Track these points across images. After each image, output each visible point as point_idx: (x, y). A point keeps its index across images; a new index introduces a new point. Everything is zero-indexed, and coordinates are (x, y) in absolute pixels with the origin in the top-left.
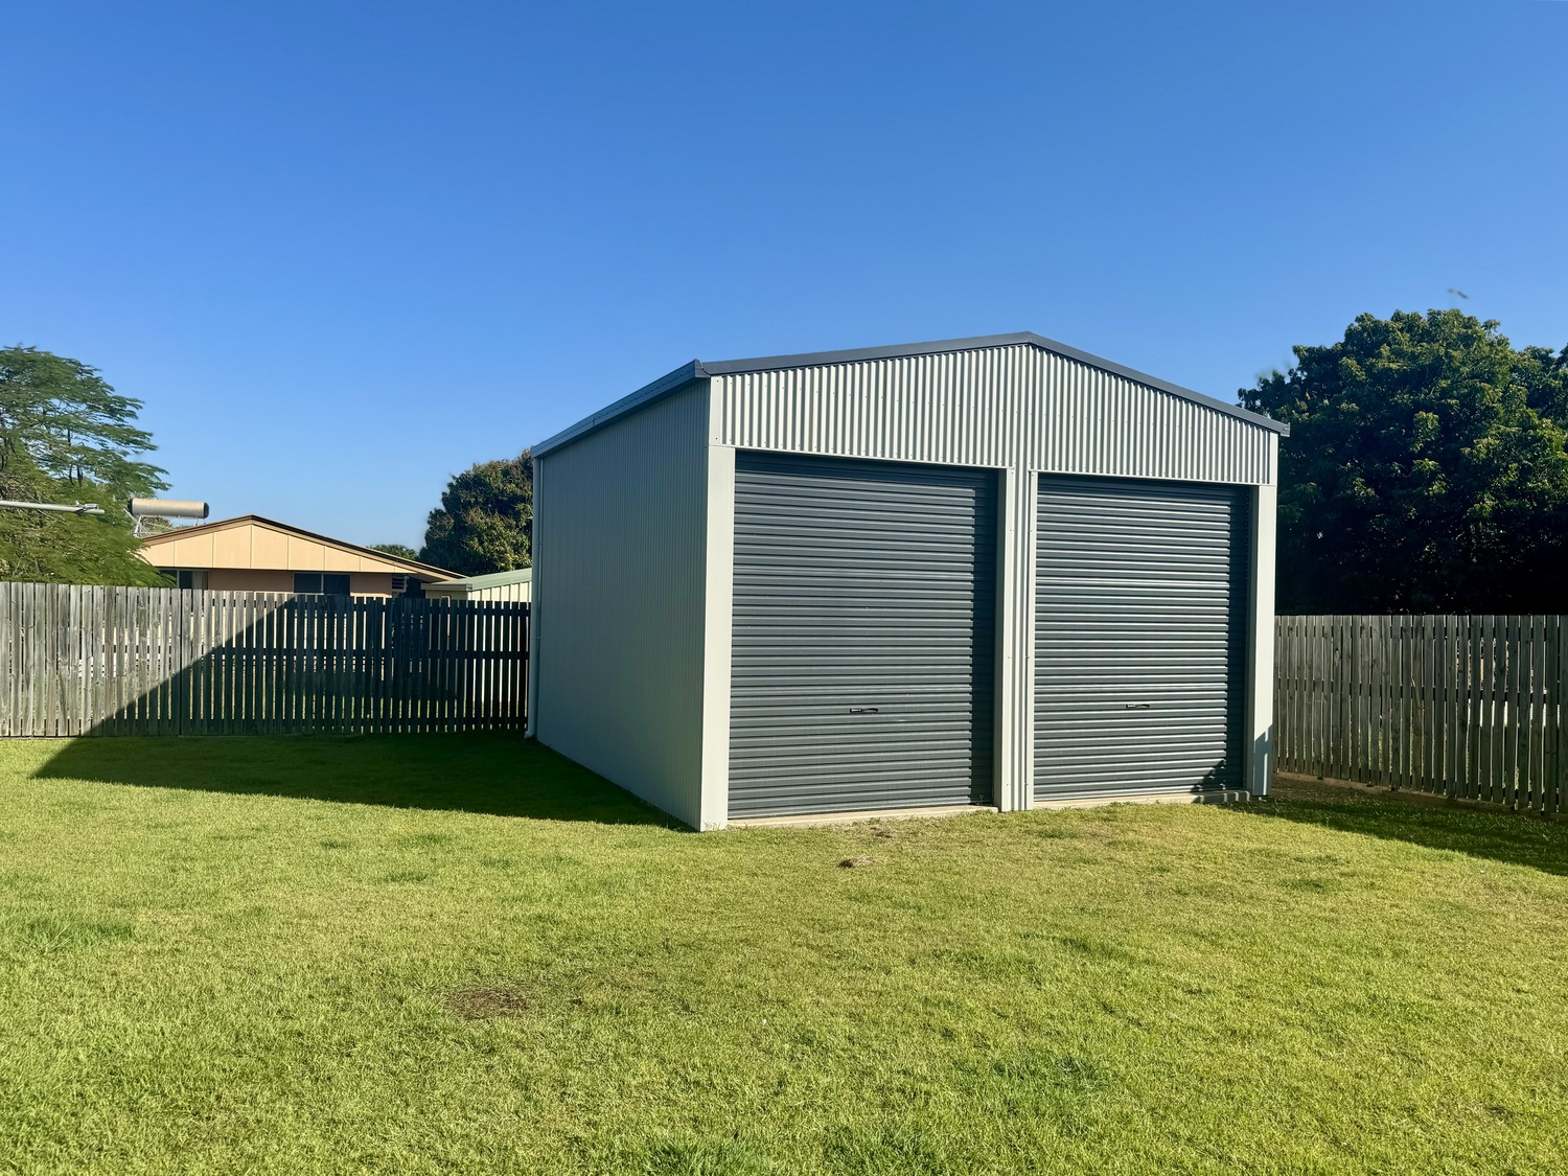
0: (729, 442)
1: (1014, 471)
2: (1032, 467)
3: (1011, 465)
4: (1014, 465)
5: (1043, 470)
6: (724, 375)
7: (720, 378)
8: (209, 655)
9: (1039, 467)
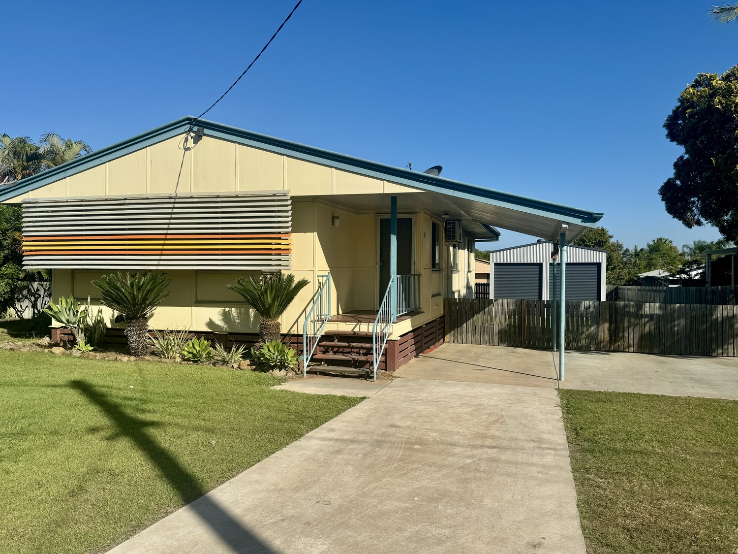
0: (493, 262)
1: (545, 264)
2: (548, 262)
3: (544, 262)
7: (492, 253)
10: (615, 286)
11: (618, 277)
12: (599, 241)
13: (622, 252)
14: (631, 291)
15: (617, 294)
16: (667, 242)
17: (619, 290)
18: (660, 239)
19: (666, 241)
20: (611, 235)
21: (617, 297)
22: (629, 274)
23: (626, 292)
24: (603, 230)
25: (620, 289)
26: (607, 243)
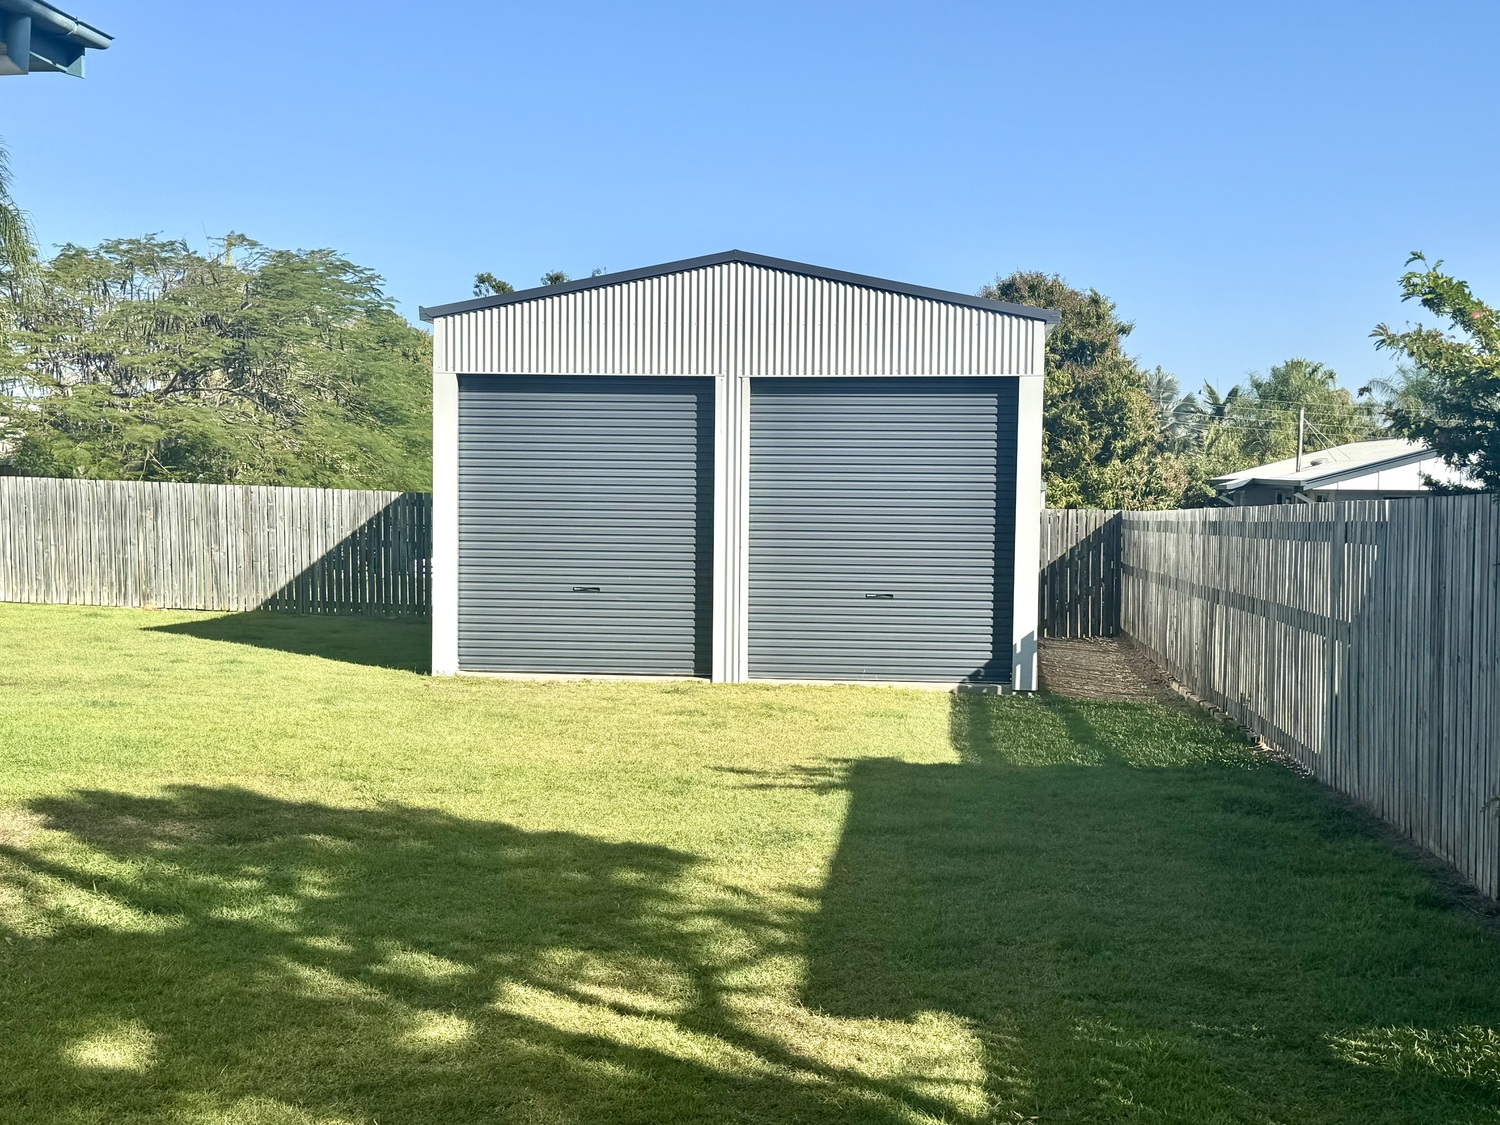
0: (450, 369)
1: (725, 379)
2: (743, 373)
3: (720, 372)
4: (724, 372)
5: (755, 375)
6: (445, 316)
7: (442, 319)
8: (339, 546)
9: (751, 373)
10: (1110, 514)
11: (1147, 484)
12: (1081, 343)
13: (1172, 407)
14: (1173, 536)
15: (1119, 550)
16: (1319, 375)
17: (1125, 531)
18: (1296, 365)
19: (1314, 371)
20: (1125, 322)
21: (1120, 565)
22: (1189, 474)
23: (1152, 538)
24: (1095, 301)
25: (1132, 525)
26: (1108, 352)
